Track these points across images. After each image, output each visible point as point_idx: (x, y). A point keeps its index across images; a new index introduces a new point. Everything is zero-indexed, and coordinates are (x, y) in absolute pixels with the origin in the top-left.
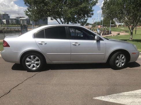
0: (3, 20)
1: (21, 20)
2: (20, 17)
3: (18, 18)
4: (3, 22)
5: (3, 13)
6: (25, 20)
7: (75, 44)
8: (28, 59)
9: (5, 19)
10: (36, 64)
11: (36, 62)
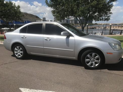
6: (73, 20)
7: (46, 39)
8: (16, 49)
10: (21, 53)
11: (21, 52)
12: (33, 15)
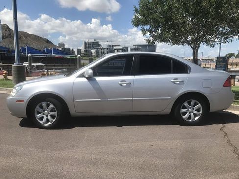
0: (92, 51)
1: (115, 49)
2: (113, 46)
3: (110, 46)
4: (92, 54)
5: (93, 40)
6: (121, 49)
9: (94, 49)
12: (40, 38)
